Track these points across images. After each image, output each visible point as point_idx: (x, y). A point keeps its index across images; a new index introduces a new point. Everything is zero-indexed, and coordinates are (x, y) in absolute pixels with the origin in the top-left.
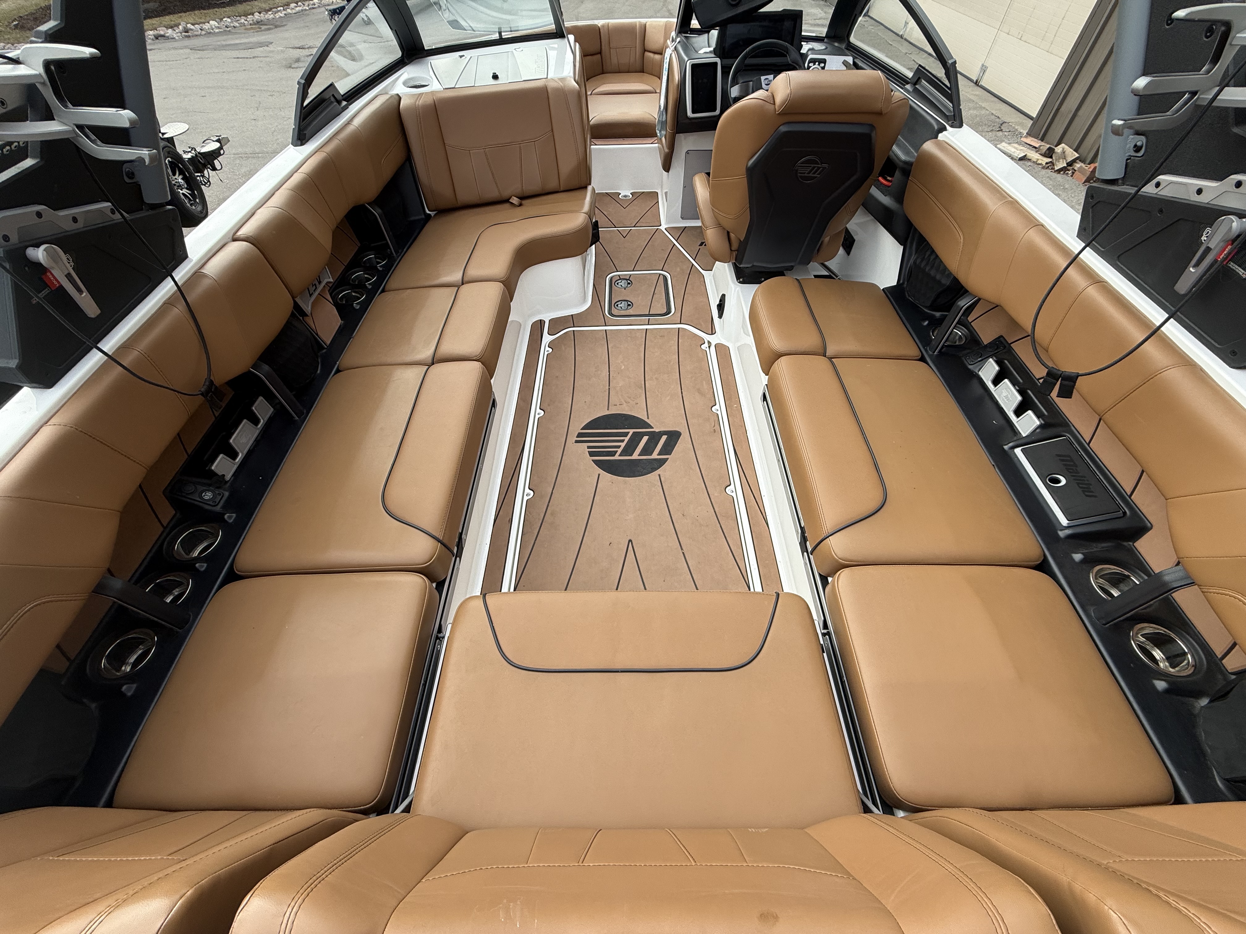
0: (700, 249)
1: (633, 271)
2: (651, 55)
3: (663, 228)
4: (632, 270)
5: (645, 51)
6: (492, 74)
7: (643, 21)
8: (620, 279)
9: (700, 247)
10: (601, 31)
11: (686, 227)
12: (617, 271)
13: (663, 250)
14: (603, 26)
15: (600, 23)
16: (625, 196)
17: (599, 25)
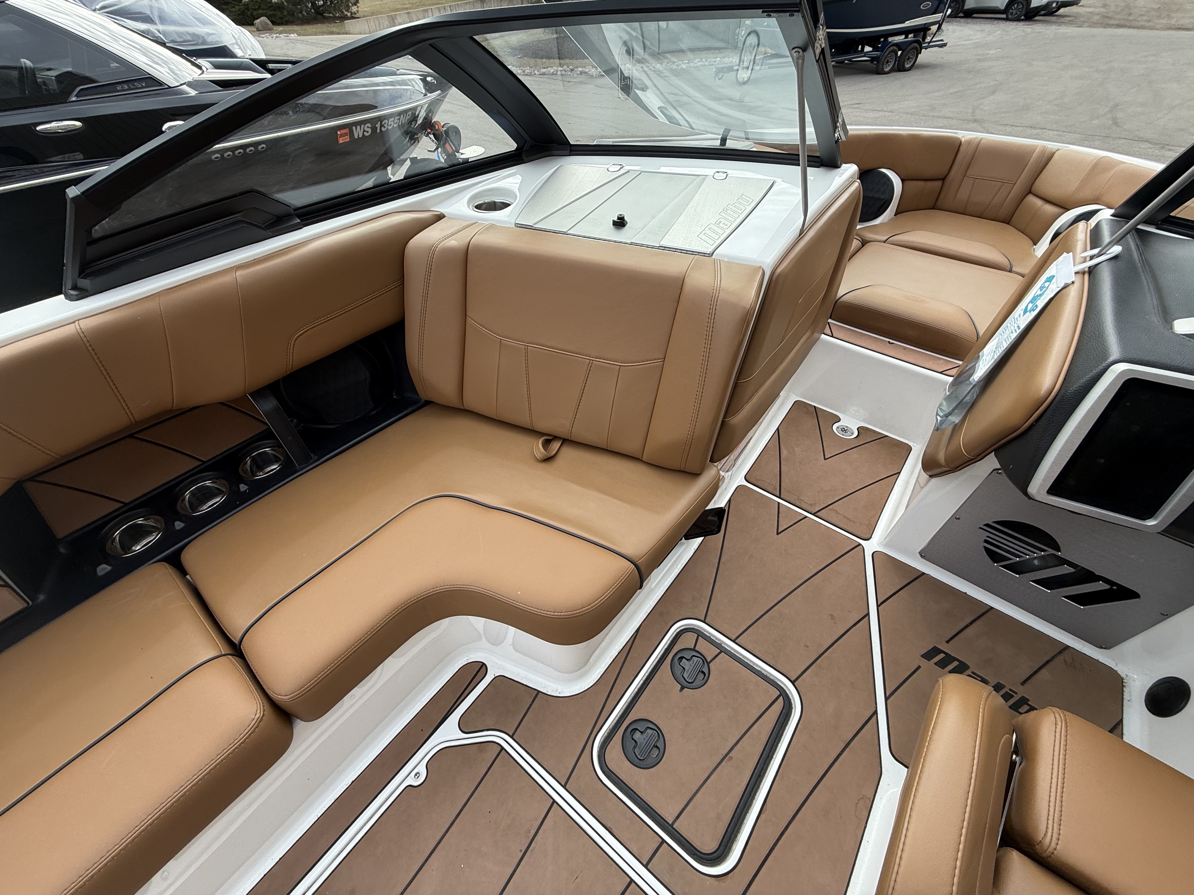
0: (919, 667)
1: (734, 641)
2: (1039, 202)
3: (870, 547)
4: (733, 638)
5: (1030, 192)
6: (616, 219)
7: (1052, 146)
8: (694, 649)
9: (924, 663)
10: (962, 149)
11: (924, 574)
12: (704, 622)
13: (832, 617)
14: (969, 142)
15: (964, 135)
16: (844, 430)
17: (963, 140)
